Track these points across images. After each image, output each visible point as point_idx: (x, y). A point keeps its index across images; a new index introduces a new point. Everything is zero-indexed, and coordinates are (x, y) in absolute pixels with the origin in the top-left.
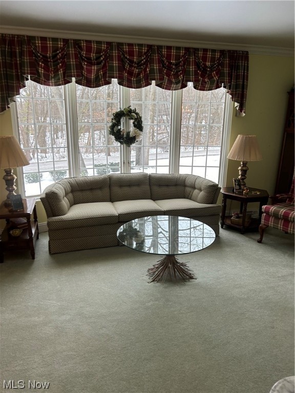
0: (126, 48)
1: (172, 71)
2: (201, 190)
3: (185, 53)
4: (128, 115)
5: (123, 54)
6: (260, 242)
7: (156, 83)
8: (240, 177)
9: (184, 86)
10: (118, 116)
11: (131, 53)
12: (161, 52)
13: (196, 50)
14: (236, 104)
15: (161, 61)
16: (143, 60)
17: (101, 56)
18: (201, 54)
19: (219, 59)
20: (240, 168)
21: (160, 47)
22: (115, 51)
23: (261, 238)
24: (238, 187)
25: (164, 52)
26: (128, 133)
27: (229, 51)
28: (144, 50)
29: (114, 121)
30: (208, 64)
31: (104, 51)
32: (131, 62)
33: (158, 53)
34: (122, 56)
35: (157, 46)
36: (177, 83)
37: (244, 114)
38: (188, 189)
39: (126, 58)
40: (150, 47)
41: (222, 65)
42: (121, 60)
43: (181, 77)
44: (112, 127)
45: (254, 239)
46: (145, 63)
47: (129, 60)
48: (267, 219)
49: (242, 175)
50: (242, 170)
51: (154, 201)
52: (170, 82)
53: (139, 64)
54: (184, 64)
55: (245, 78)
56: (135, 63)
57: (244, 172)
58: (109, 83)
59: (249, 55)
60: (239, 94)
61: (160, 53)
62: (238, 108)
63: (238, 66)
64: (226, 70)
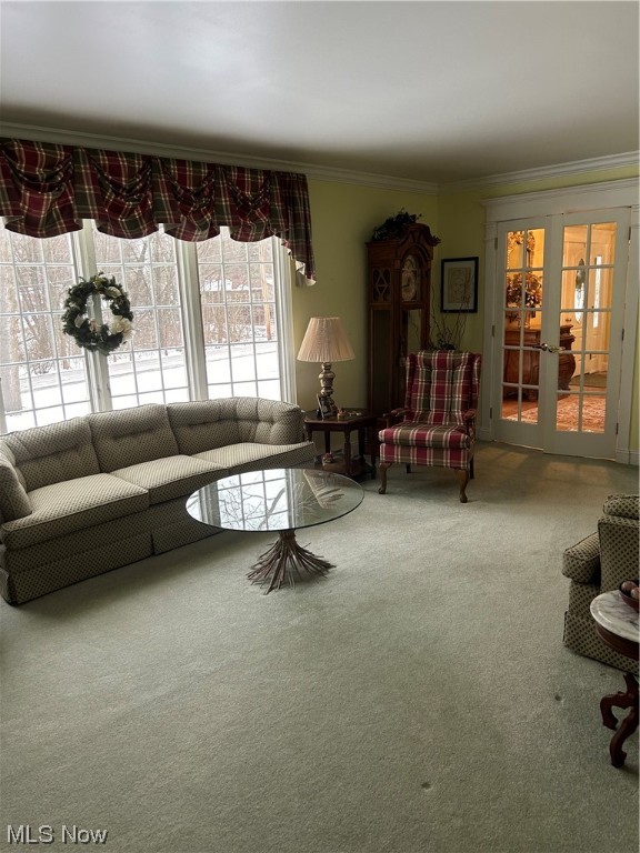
0: (104, 160)
1: (191, 206)
2: (271, 422)
3: (209, 174)
4: (103, 291)
5: (99, 171)
6: (382, 492)
7: (166, 227)
8: (323, 391)
9: (214, 233)
10: (80, 294)
11: (115, 170)
12: (169, 169)
13: (227, 168)
14: (299, 265)
15: (171, 188)
16: (138, 184)
17: (57, 173)
18: (234, 174)
19: (264, 186)
20: (321, 376)
21: (165, 161)
22: (85, 164)
23: (384, 485)
24: (325, 409)
25: (174, 169)
26: (105, 328)
27: (278, 173)
28: (138, 164)
29: (72, 305)
30: (248, 194)
31: (60, 163)
32: (117, 186)
33: (164, 172)
34: (99, 176)
35: (161, 159)
36: (203, 228)
37: (313, 282)
38: (245, 425)
39: (107, 178)
40: (148, 159)
41: (270, 195)
42: (98, 183)
43: (208, 218)
44: (71, 317)
45: (373, 491)
46: (142, 190)
47: (111, 182)
48: (390, 452)
49: (326, 388)
50: (325, 379)
51: (189, 455)
52: (191, 227)
53: (130, 191)
54: (211, 193)
55: (307, 219)
56: (124, 189)
57: (329, 381)
58: (78, 227)
59: (308, 181)
60: (302, 248)
61: (167, 171)
62: (303, 272)
63: (294, 198)
64: (278, 206)
